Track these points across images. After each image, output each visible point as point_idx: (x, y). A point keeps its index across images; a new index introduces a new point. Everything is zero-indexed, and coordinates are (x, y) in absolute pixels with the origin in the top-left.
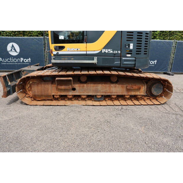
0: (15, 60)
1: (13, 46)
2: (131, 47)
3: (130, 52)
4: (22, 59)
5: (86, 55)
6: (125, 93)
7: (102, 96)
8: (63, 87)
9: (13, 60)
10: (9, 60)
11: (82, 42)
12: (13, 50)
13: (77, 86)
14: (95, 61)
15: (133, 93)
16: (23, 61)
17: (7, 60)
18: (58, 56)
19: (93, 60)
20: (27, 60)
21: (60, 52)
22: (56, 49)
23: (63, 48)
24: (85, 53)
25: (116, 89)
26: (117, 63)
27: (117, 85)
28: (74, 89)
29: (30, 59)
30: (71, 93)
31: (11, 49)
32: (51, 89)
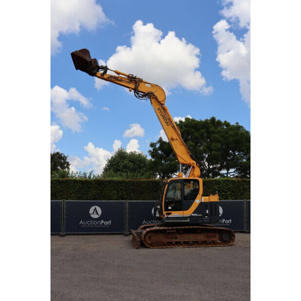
0: (95, 223)
1: (95, 209)
2: (207, 212)
3: (207, 215)
4: (102, 222)
5: (183, 217)
6: (206, 240)
7: (193, 242)
8: (170, 236)
9: (94, 223)
10: (89, 223)
11: (181, 210)
12: (95, 213)
13: (178, 236)
14: (188, 221)
15: (211, 239)
16: (103, 224)
17: (87, 223)
18: (168, 218)
19: (187, 220)
20: (107, 223)
21: (169, 216)
22: (167, 214)
23: (170, 214)
24: (182, 216)
25: (201, 237)
26: (200, 221)
27: (201, 235)
28: (176, 238)
29: (110, 222)
30: (175, 240)
31: (94, 212)
32: (163, 238)
